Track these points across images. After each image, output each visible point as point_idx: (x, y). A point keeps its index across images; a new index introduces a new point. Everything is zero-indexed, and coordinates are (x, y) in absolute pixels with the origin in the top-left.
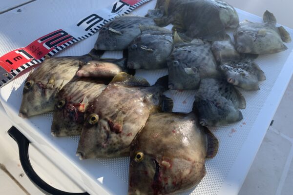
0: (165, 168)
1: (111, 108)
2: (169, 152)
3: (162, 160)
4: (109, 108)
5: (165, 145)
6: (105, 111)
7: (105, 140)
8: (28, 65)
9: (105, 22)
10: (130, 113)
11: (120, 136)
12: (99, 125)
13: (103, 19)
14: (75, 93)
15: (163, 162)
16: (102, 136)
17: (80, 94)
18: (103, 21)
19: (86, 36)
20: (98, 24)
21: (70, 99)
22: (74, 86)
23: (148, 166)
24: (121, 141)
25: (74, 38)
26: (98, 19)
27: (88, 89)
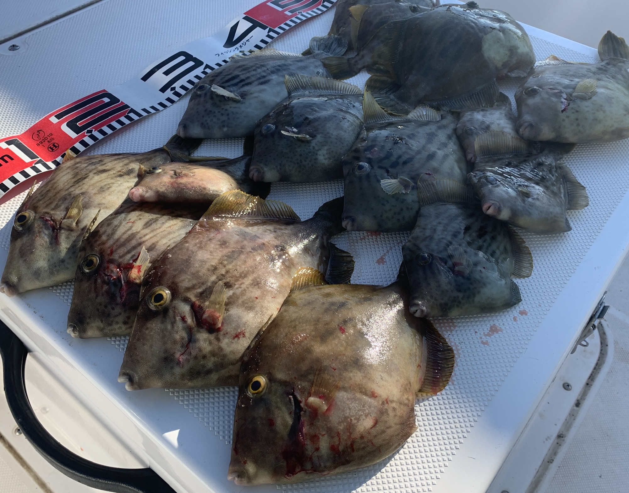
0: (314, 412)
1: (200, 274)
2: (326, 376)
3: (310, 395)
4: (195, 275)
5: (318, 360)
6: (185, 281)
7: (182, 346)
8: (25, 175)
9: (208, 70)
10: (244, 286)
11: (218, 339)
12: (171, 313)
13: (202, 63)
14: (122, 240)
15: (312, 399)
16: (177, 337)
17: (134, 242)
18: (203, 66)
19: (161, 104)
20: (191, 76)
21: (112, 252)
22: (121, 223)
23: (277, 407)
24: (221, 349)
25: (133, 111)
26: (191, 64)
27: (152, 231)
